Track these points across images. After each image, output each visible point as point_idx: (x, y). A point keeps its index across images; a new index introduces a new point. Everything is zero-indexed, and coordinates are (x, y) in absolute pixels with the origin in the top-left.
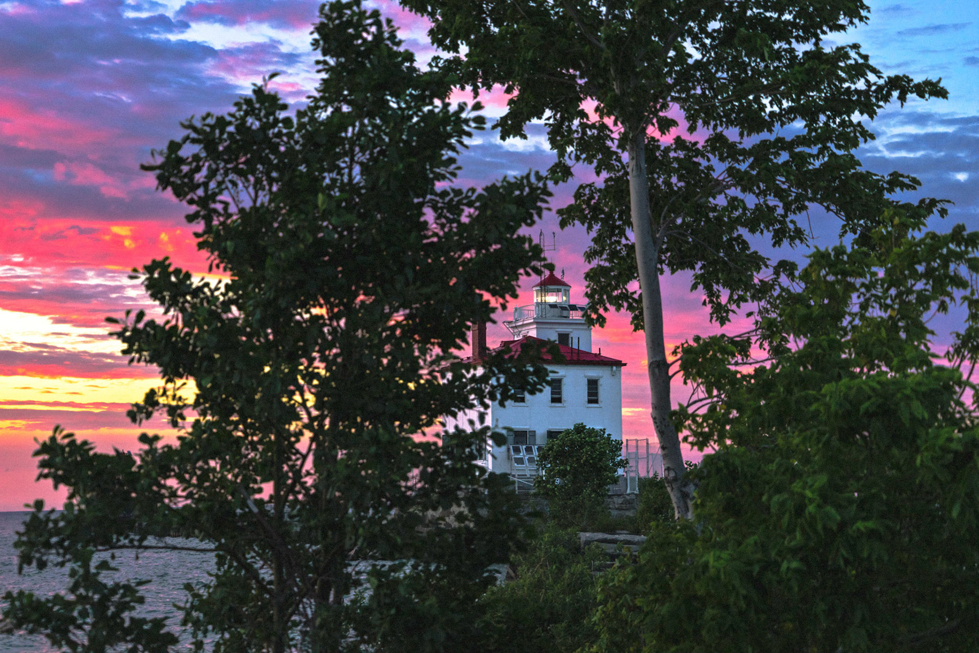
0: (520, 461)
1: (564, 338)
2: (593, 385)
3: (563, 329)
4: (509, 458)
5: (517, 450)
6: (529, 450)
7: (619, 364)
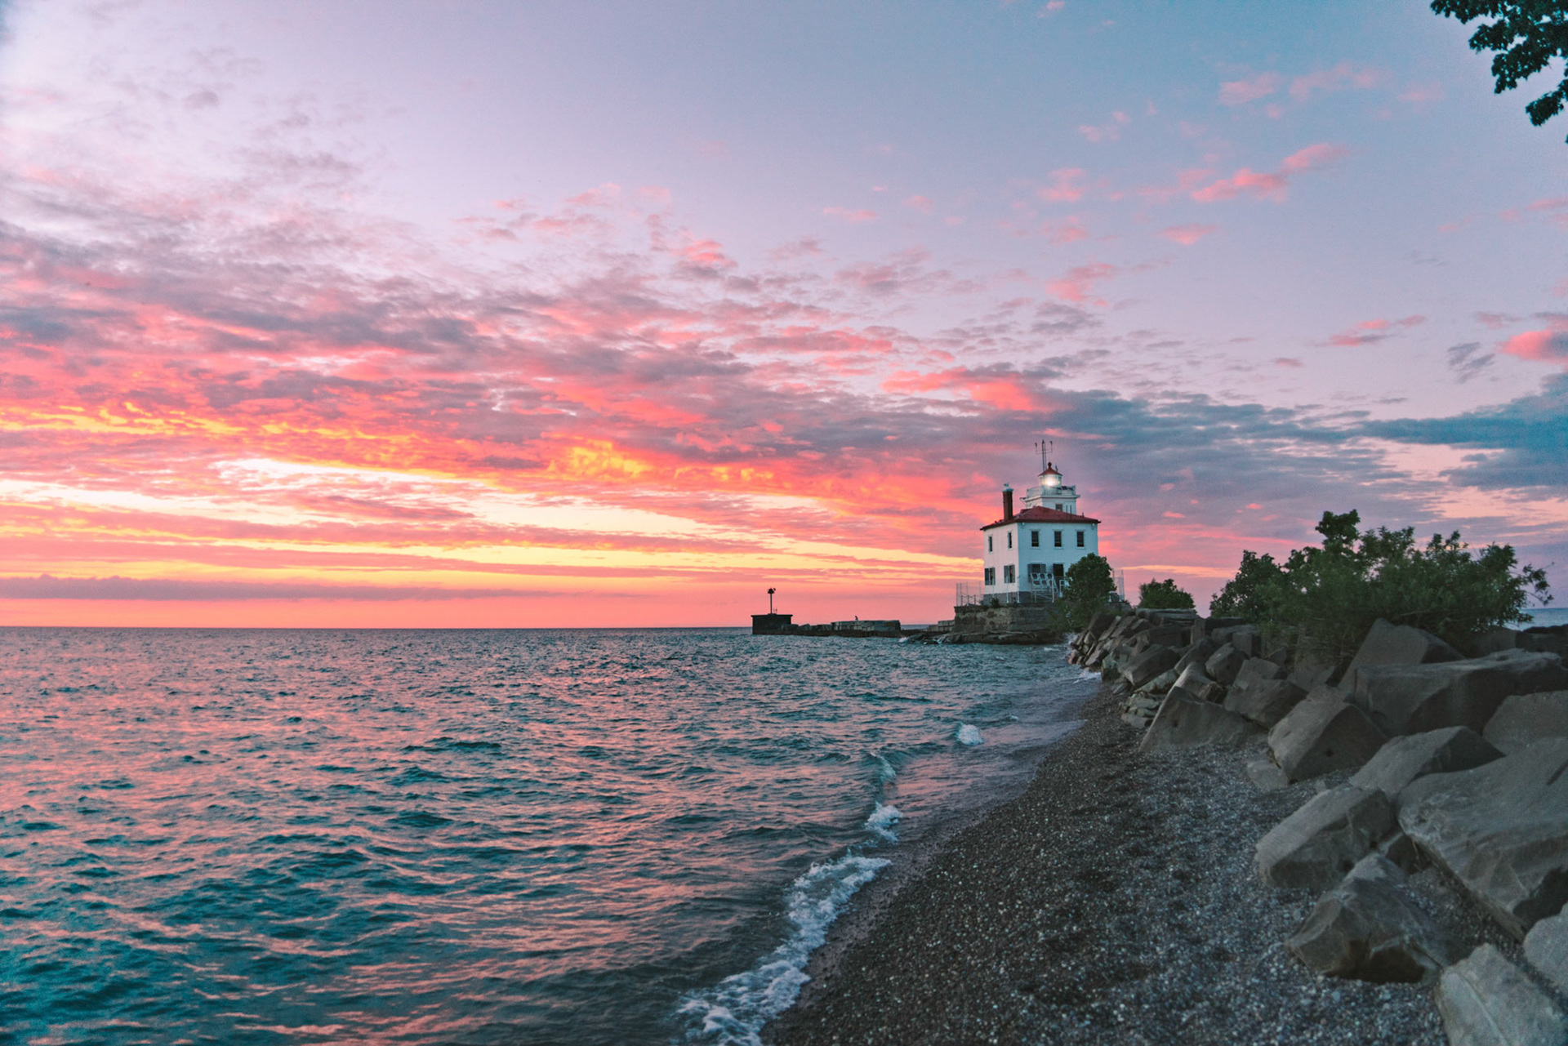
0: (1037, 583)
1: (1059, 506)
2: (1080, 535)
3: (1059, 502)
4: (1030, 581)
5: (1035, 576)
6: (1042, 576)
7: (1096, 522)
